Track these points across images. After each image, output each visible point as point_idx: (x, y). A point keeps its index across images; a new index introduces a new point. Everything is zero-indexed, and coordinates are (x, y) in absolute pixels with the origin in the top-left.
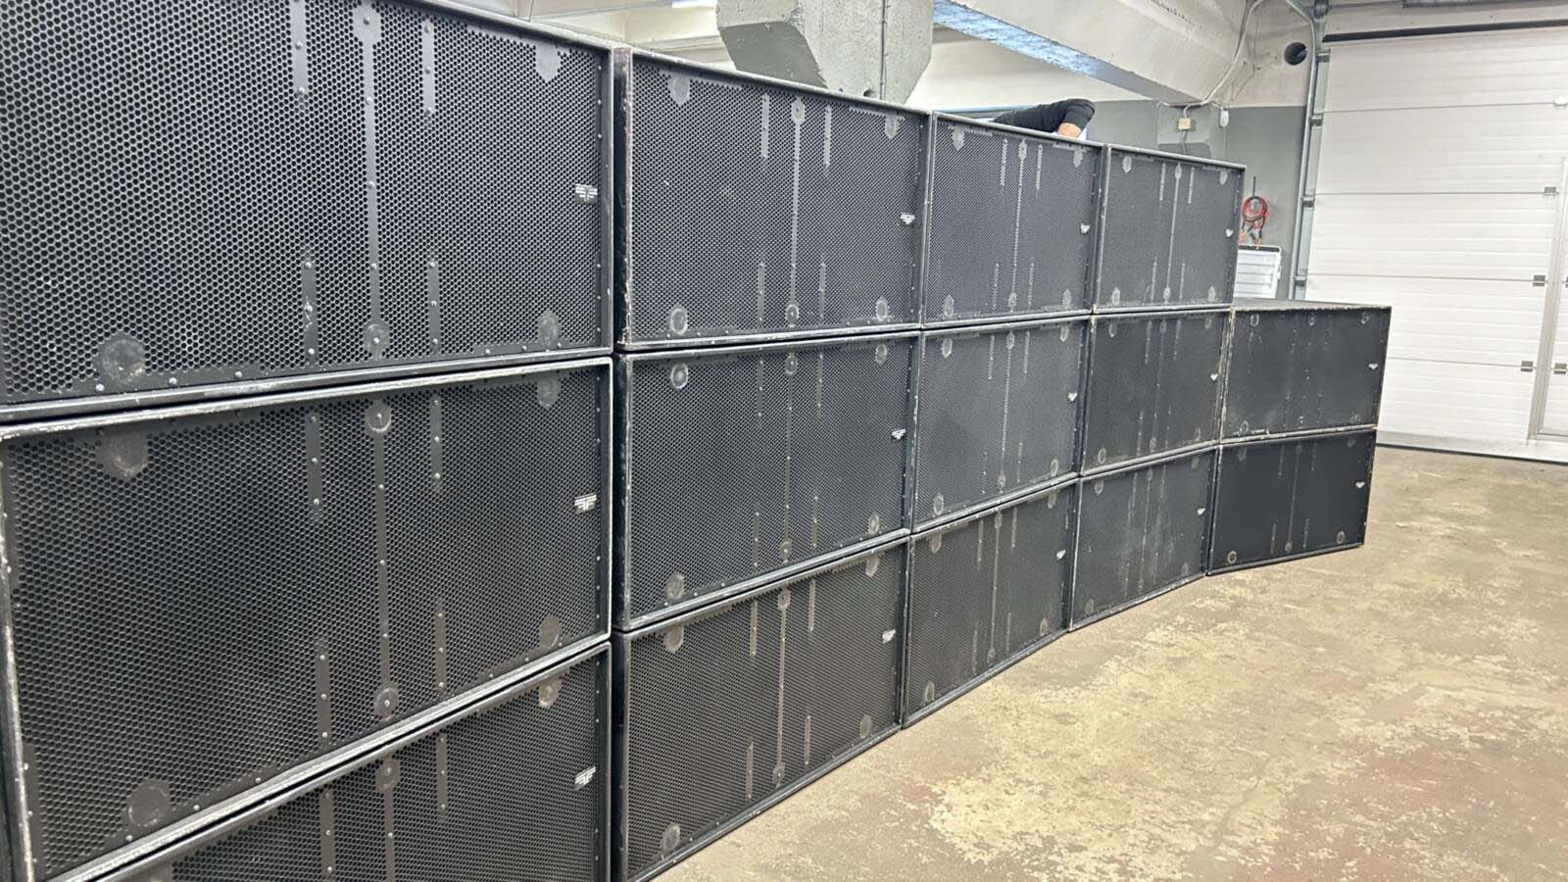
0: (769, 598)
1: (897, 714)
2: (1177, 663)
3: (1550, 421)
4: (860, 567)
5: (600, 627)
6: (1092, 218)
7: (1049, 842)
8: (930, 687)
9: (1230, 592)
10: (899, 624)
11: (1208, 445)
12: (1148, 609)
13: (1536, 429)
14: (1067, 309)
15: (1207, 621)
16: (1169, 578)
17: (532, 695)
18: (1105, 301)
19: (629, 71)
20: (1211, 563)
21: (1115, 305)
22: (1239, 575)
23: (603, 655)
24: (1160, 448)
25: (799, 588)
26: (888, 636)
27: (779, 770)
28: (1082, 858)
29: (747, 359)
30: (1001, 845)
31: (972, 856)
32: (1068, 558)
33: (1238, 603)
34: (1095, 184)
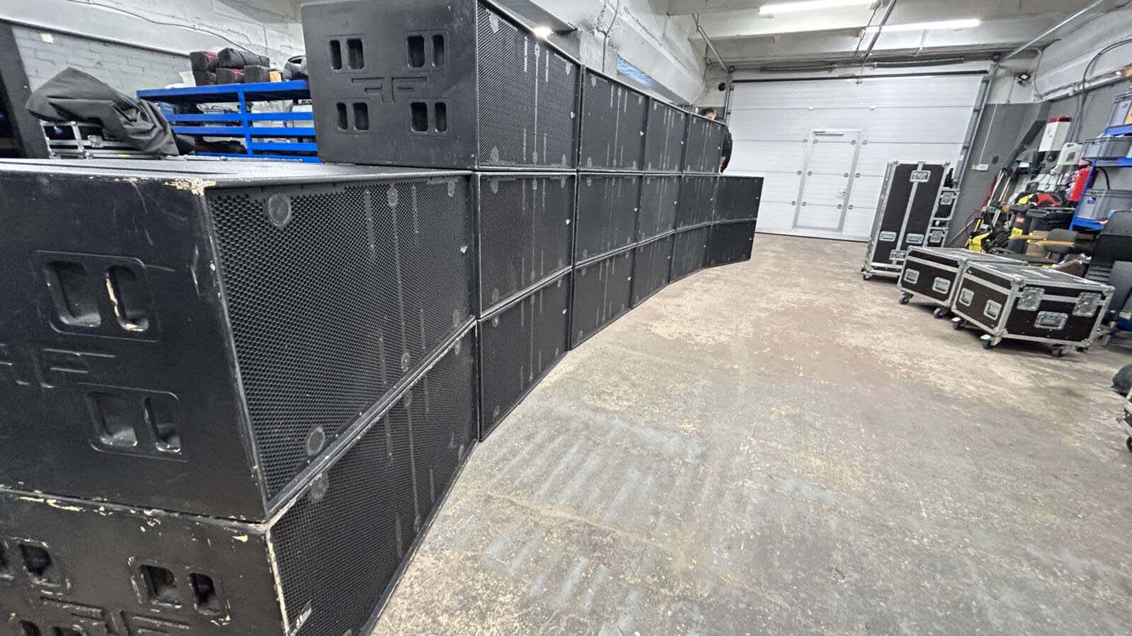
0: (605, 261)
1: (630, 306)
2: (706, 291)
3: (799, 223)
4: (624, 254)
5: (569, 264)
6: (685, 139)
7: (689, 334)
8: (637, 297)
9: (714, 273)
10: (632, 275)
11: (707, 223)
12: (691, 277)
13: (795, 226)
14: (675, 172)
15: (711, 281)
16: (695, 269)
17: (556, 282)
18: (686, 170)
19: (585, 72)
20: (707, 265)
21: (688, 171)
22: (715, 268)
23: (570, 273)
24: (696, 223)
25: (611, 259)
26: (629, 279)
27: (604, 319)
28: (700, 337)
29: (604, 178)
30: (675, 337)
31: (669, 338)
32: (671, 260)
33: (718, 275)
34: (686, 126)
